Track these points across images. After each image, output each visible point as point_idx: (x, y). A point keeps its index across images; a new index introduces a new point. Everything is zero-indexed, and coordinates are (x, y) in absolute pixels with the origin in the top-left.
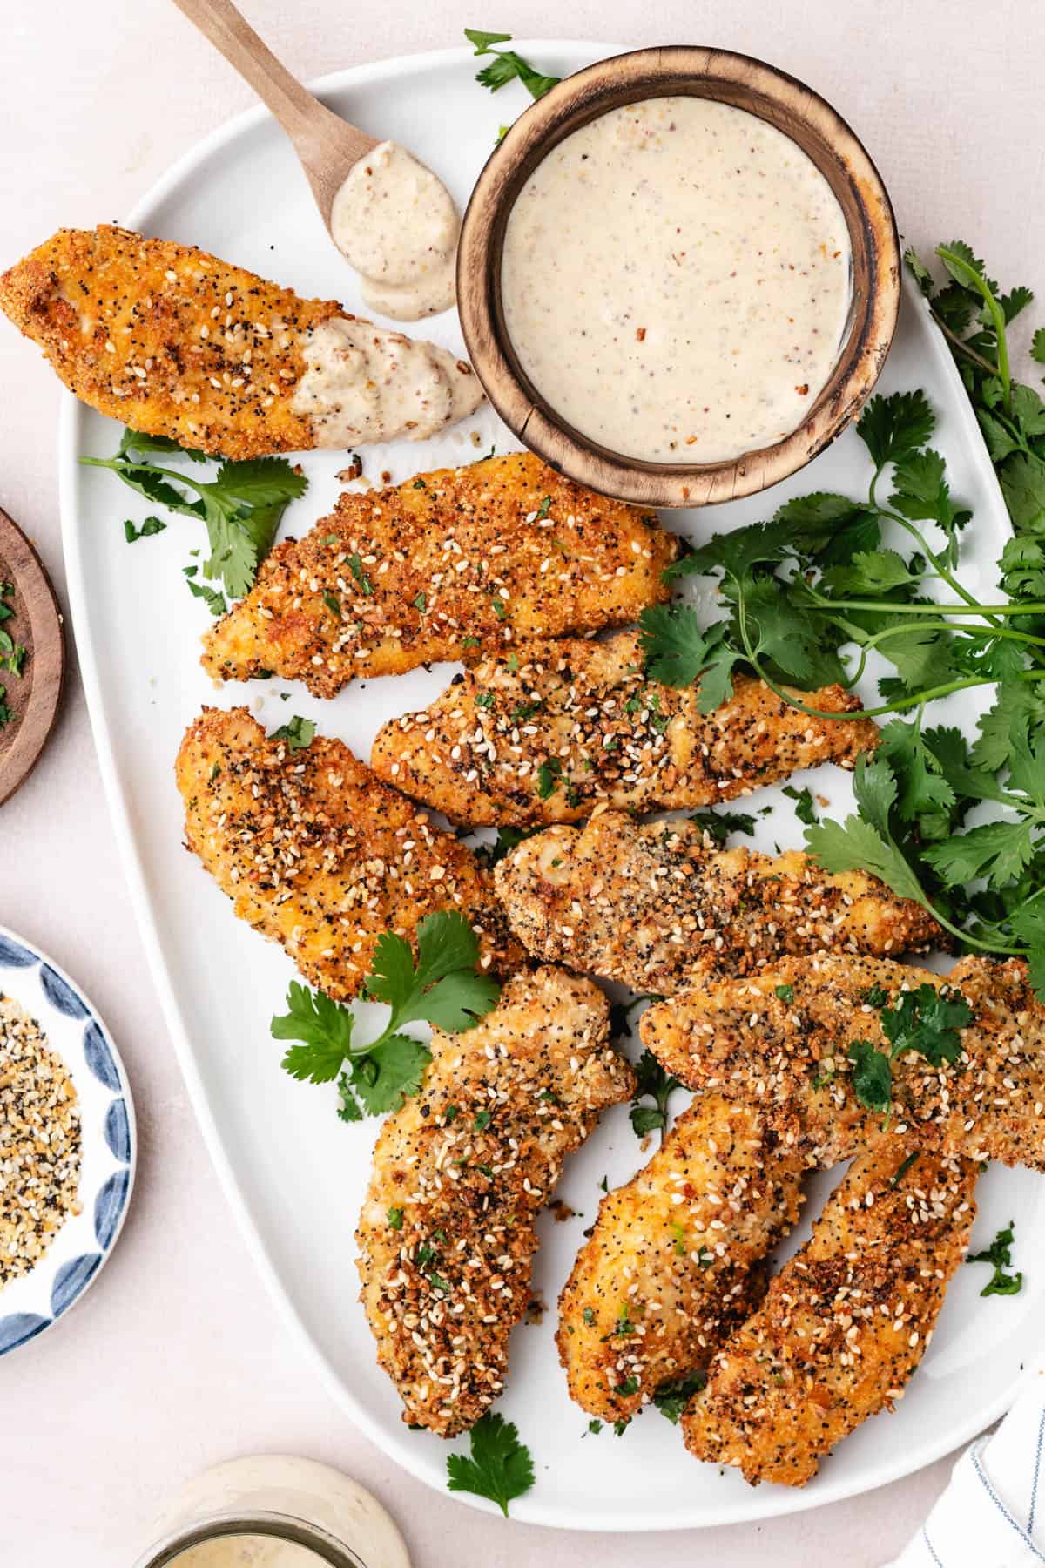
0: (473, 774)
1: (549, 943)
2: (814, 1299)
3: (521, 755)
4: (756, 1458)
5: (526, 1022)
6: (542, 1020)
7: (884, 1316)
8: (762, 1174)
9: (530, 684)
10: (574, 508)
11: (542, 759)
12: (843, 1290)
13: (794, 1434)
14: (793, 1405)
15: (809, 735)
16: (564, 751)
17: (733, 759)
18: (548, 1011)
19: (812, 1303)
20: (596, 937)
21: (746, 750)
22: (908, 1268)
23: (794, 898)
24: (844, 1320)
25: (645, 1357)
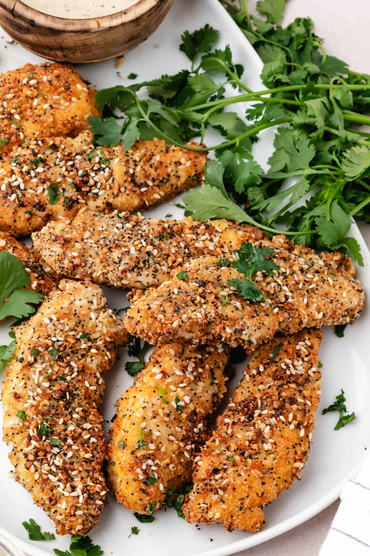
0: (14, 196)
1: (66, 262)
2: (243, 418)
3: (37, 183)
4: (228, 509)
5: (61, 302)
6: (70, 299)
7: (283, 423)
8: (201, 361)
9: (36, 151)
10: (46, 73)
11: (48, 183)
12: (257, 412)
13: (247, 489)
14: (243, 474)
15: (183, 161)
16: (59, 180)
17: (147, 176)
18: (71, 294)
19: (242, 421)
20: (91, 256)
21: (152, 171)
22: (290, 398)
23: (190, 232)
24: (262, 426)
25: (157, 461)
